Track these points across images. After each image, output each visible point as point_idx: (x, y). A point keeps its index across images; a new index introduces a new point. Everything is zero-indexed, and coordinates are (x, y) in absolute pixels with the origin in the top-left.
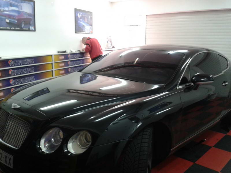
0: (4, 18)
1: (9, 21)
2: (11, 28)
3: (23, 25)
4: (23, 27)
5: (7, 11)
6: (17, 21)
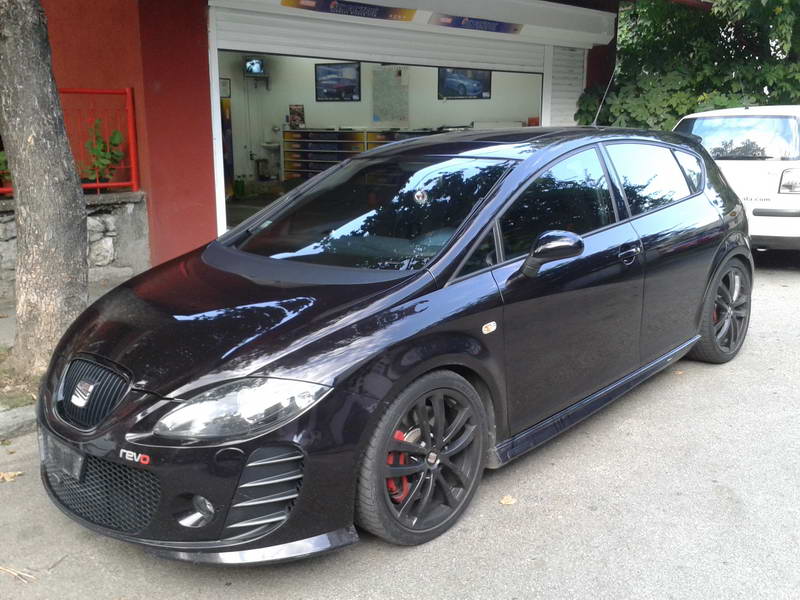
0: (321, 88)
1: (328, 90)
2: (330, 99)
4: (343, 96)
5: (324, 81)
6: (336, 90)
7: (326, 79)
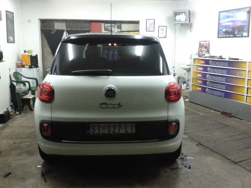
0: (221, 28)
1: (226, 30)
2: (226, 36)
3: (236, 33)
4: (236, 34)
6: (231, 30)
7: (225, 22)
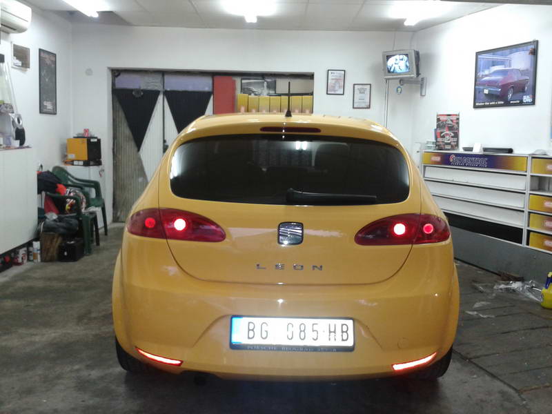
0: (481, 87)
1: (489, 91)
2: (491, 104)
5: (486, 76)
7: (488, 74)
